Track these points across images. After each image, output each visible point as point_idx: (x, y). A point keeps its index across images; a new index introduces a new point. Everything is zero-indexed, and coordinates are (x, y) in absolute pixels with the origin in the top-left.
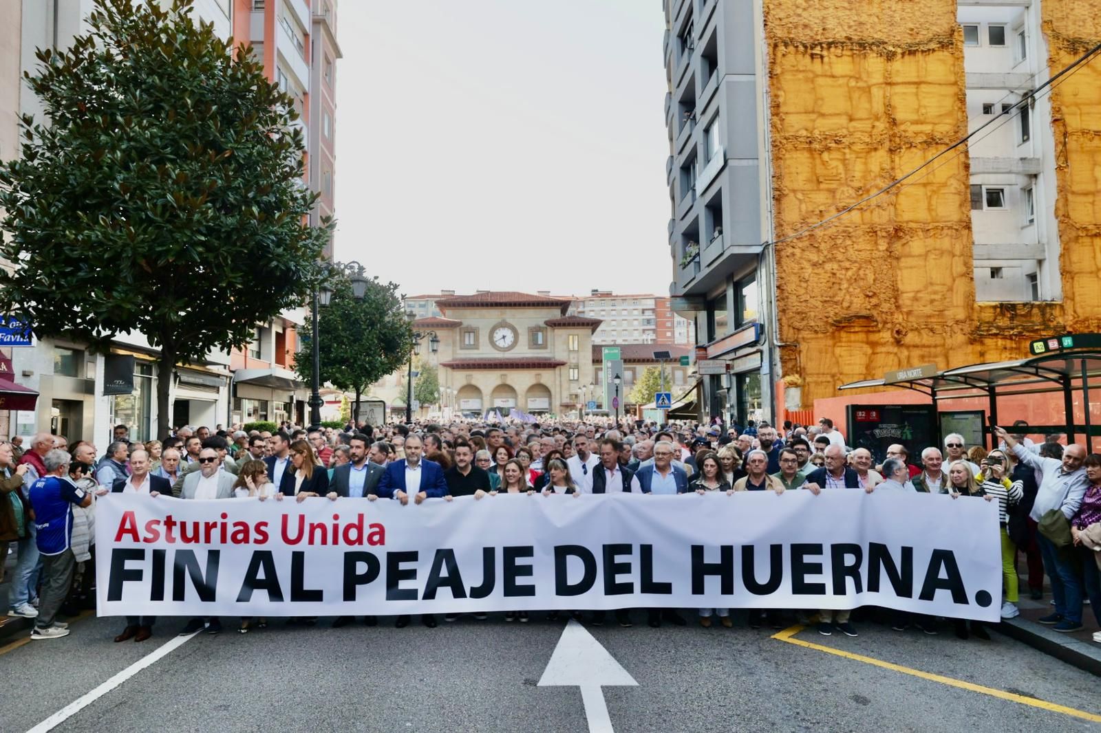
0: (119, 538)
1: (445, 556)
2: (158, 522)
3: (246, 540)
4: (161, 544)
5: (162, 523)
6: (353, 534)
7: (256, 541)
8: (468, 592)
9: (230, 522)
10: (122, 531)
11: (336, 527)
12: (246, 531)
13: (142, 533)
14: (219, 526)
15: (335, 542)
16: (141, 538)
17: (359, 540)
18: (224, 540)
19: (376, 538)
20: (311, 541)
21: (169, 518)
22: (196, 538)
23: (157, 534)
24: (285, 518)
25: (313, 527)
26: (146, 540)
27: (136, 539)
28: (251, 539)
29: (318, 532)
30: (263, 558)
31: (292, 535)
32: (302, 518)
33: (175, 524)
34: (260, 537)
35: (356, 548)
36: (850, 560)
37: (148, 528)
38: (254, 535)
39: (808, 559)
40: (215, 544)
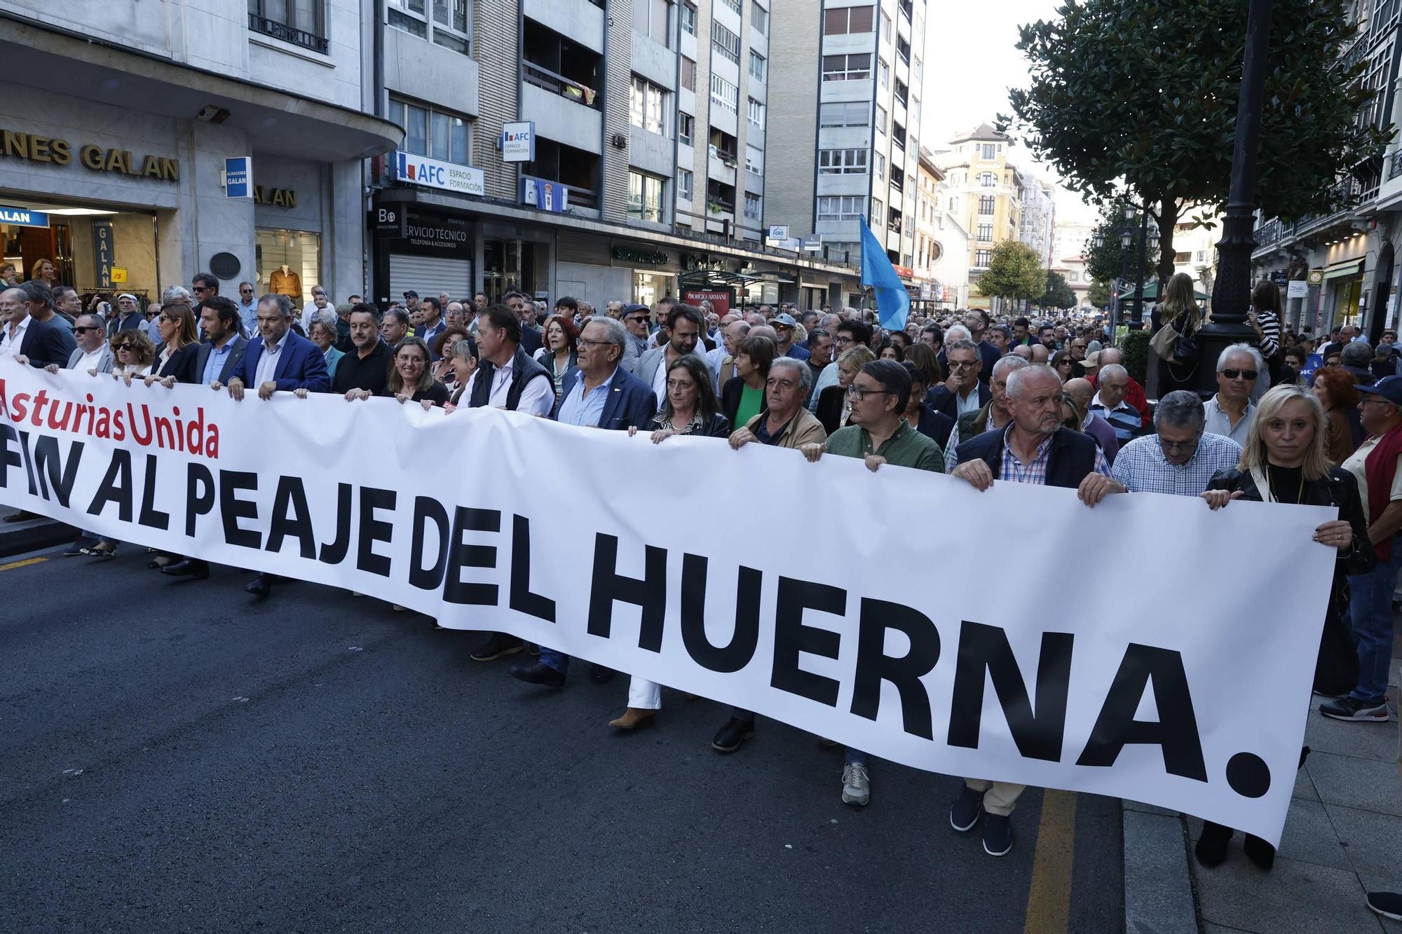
1: (294, 487)
2: (28, 397)
3: (106, 433)
4: (26, 425)
5: (32, 399)
6: (195, 438)
7: (116, 437)
8: (318, 550)
9: (96, 407)
11: (179, 423)
12: (106, 421)
13: (11, 408)
14: (87, 410)
15: (181, 449)
17: (200, 448)
18: (89, 430)
19: (212, 447)
20: (161, 445)
21: (42, 393)
22: (63, 425)
23: (23, 412)
24: (130, 407)
25: (158, 423)
26: (13, 417)
27: (6, 414)
28: (112, 435)
29: (164, 430)
30: (122, 460)
32: (145, 409)
33: (46, 401)
34: (118, 431)
35: (197, 458)
36: (896, 644)
37: (16, 403)
38: (113, 429)
39: (812, 618)
40: (81, 436)
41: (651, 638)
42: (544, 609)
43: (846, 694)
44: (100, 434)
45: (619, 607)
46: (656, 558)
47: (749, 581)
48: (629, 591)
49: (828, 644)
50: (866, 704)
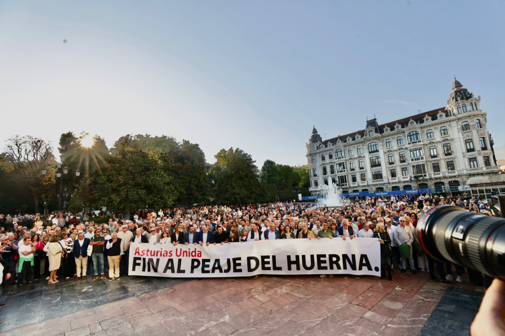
0: (135, 254)
1: (217, 261)
2: (144, 251)
3: (167, 256)
4: (145, 256)
5: (146, 251)
6: (194, 254)
7: (169, 256)
8: (223, 271)
9: (163, 250)
10: (136, 252)
11: (189, 252)
12: (167, 253)
13: (141, 253)
14: (160, 252)
15: (189, 256)
16: (140, 254)
17: (195, 256)
18: (161, 256)
19: (199, 255)
20: (183, 256)
22: (154, 255)
23: (144, 254)
24: (177, 249)
25: (184, 252)
26: (141, 255)
27: (139, 255)
29: (185, 253)
30: (171, 261)
31: (179, 254)
32: (181, 249)
33: (149, 251)
34: (170, 255)
35: (194, 258)
36: (334, 259)
37: (142, 252)
38: (169, 254)
39: (322, 259)
40: (159, 257)
41: (298, 268)
42: (280, 269)
43: (329, 268)
44: (164, 256)
45: (292, 265)
46: (297, 257)
47: (312, 257)
48: (293, 263)
49: (325, 262)
50: (332, 268)
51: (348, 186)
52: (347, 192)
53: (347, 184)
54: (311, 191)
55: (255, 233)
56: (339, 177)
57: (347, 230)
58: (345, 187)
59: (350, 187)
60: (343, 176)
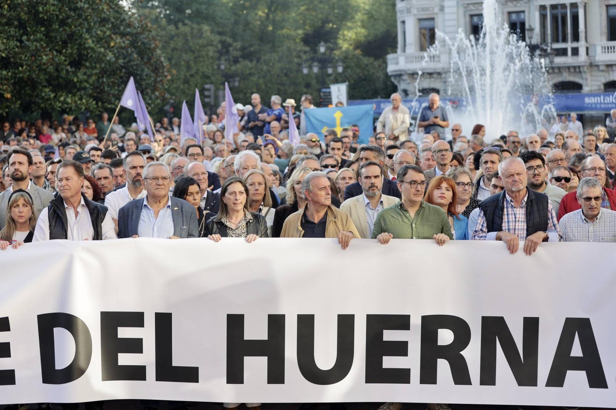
36: (446, 336)
39: (390, 336)
43: (415, 375)
45: (249, 361)
46: (276, 322)
47: (345, 322)
48: (256, 349)
49: (400, 348)
50: (429, 377)
51: (582, 57)
52: (578, 87)
53: (582, 45)
54: (399, 76)
55: (70, 213)
56: (543, 8)
57: (521, 213)
58: (569, 60)
59: (593, 66)
60: (564, 6)
